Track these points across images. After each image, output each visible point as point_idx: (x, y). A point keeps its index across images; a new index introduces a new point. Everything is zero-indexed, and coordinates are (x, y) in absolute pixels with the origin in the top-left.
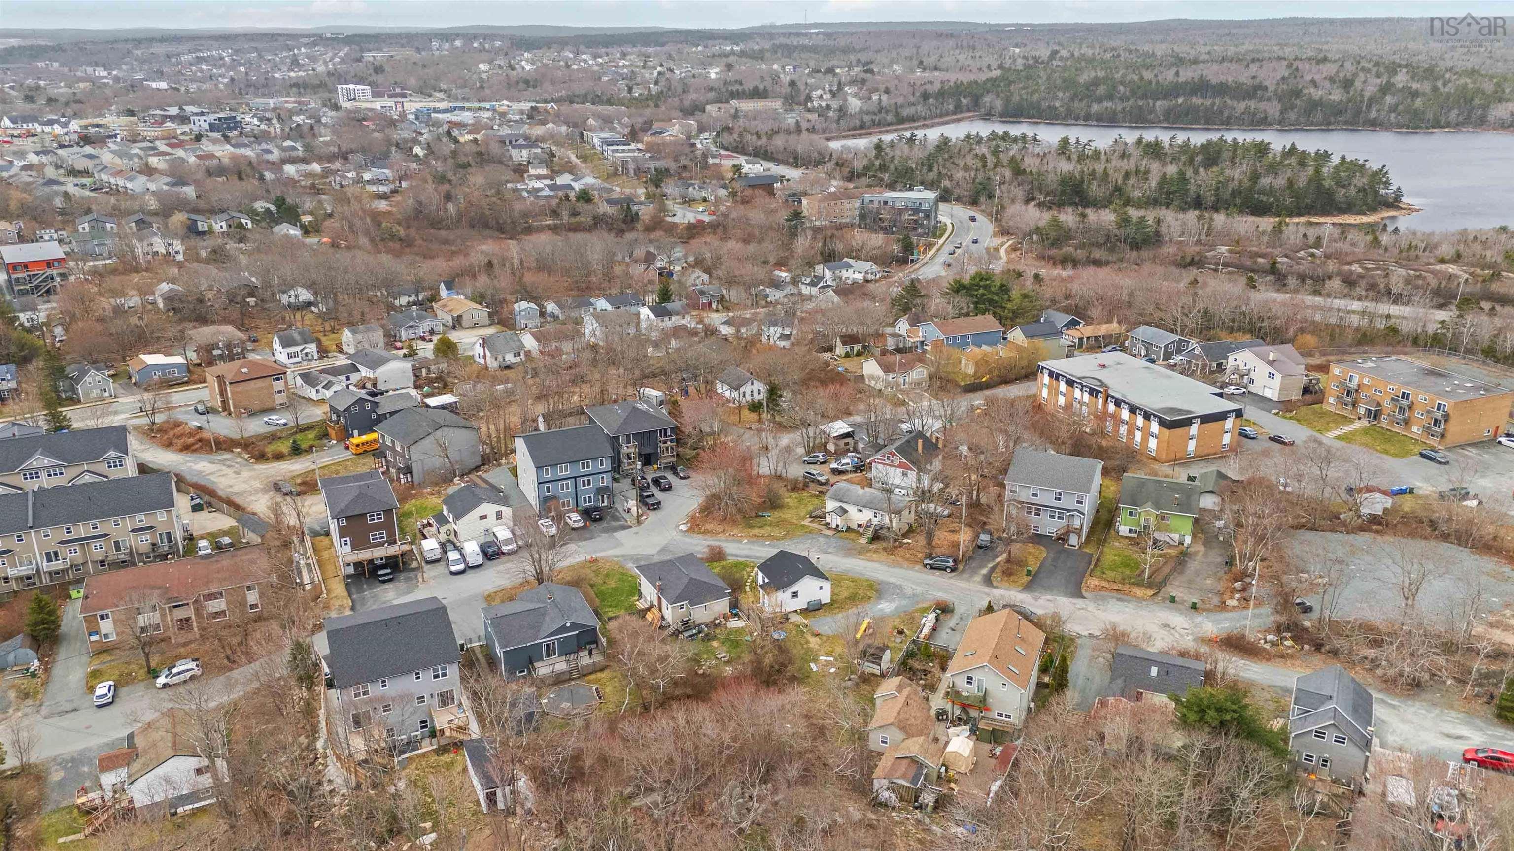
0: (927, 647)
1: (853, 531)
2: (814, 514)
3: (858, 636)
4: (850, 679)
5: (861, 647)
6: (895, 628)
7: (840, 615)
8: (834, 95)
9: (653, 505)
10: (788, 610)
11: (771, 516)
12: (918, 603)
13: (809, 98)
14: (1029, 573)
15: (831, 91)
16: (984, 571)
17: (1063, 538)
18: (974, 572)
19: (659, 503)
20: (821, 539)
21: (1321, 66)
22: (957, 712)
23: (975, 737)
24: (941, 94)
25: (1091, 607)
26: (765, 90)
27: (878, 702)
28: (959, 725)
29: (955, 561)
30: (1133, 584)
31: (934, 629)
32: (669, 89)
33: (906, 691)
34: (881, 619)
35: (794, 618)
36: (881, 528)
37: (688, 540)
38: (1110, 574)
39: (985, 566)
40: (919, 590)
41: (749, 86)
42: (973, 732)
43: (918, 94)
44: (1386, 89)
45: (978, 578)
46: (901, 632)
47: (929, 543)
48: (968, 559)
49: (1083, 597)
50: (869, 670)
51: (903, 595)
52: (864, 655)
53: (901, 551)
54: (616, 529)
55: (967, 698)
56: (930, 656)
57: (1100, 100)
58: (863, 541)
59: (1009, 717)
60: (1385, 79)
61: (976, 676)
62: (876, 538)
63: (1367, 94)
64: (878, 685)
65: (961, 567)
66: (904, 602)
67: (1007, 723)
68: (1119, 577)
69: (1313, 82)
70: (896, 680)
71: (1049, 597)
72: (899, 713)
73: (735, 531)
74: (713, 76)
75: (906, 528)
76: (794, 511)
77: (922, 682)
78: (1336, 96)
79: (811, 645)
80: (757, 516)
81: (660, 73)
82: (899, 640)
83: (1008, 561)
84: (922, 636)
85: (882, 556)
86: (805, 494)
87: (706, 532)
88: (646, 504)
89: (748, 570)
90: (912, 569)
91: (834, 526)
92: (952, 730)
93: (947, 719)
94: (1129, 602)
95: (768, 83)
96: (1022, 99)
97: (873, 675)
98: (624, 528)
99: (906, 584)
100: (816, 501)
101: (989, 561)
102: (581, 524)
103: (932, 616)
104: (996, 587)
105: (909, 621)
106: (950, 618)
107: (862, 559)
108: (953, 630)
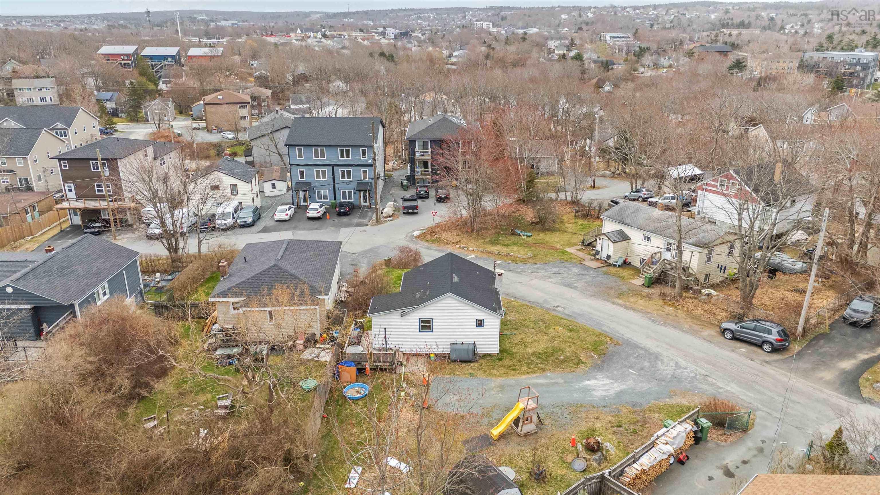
1: (630, 266)
2: (588, 241)
6: (587, 434)
7: (498, 381)
9: (410, 208)
11: (529, 236)
12: (672, 394)
13: (782, 28)
15: (801, 25)
16: (847, 364)
18: (825, 363)
19: (415, 207)
20: (577, 270)
29: (784, 335)
32: (679, 24)
36: (672, 268)
39: (851, 356)
40: (691, 371)
45: (828, 375)
46: (595, 448)
48: (817, 337)
51: (650, 374)
62: (658, 280)
65: (796, 347)
66: (645, 386)
74: (713, 17)
81: (675, 17)
82: (580, 463)
85: (654, 305)
90: (694, 333)
91: (604, 256)
95: (753, 20)
101: (861, 349)
102: (319, 214)
104: (869, 401)
105: (632, 427)
106: (733, 443)
107: (619, 304)
108: (729, 474)
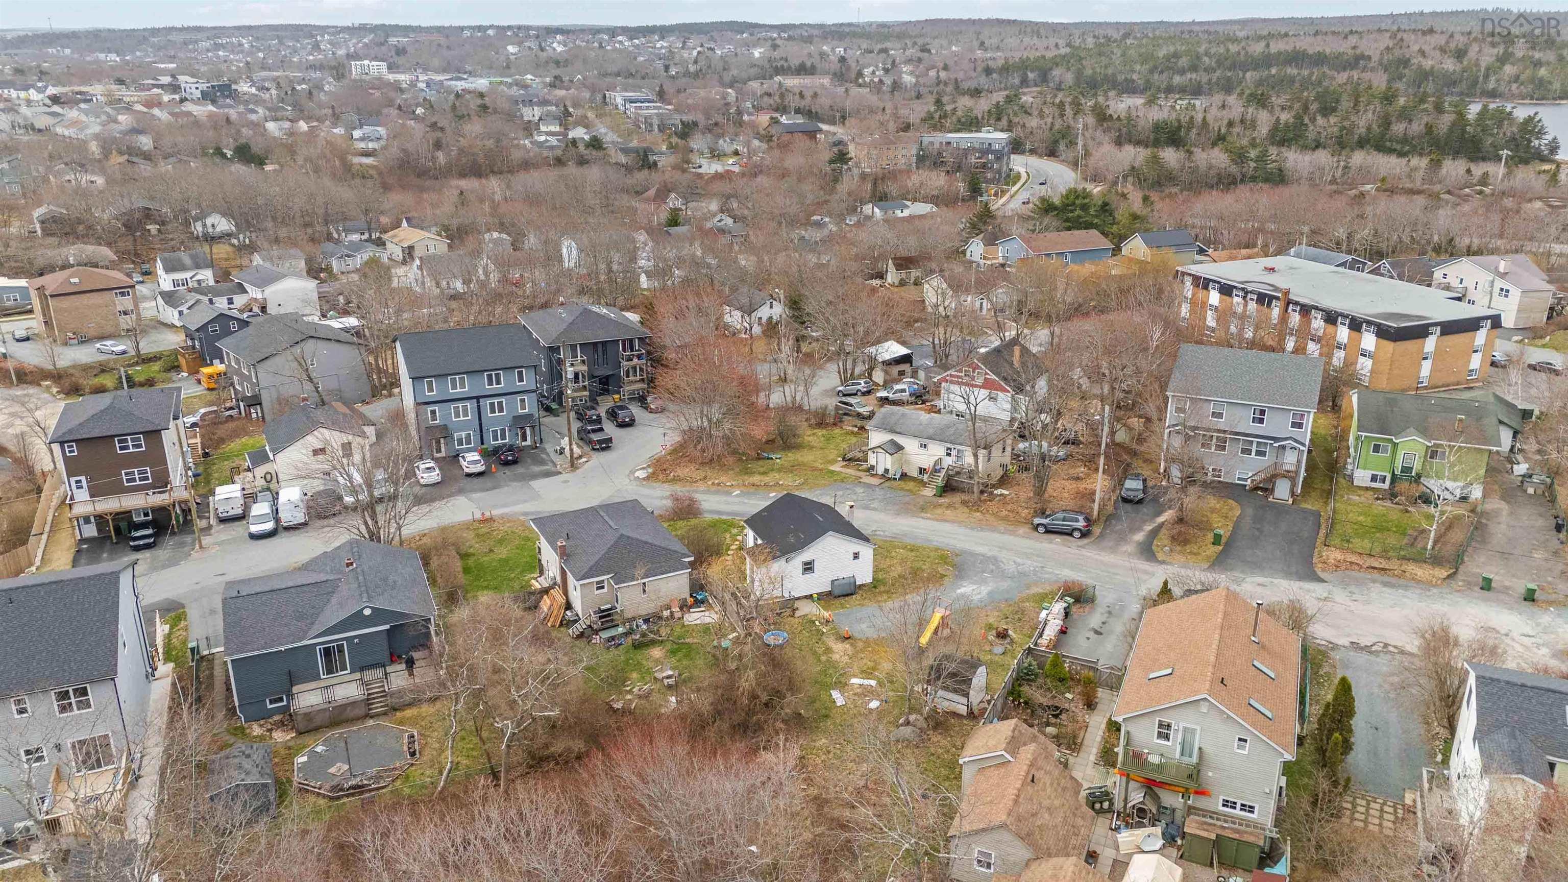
0: (1057, 662)
1: (913, 479)
2: (849, 456)
3: (924, 640)
4: (908, 723)
5: (929, 660)
6: (990, 627)
7: (890, 604)
8: (887, 71)
9: (600, 442)
10: (797, 594)
11: (780, 458)
12: (1028, 587)
13: (860, 74)
14: (1217, 540)
15: (884, 69)
16: (1139, 537)
17: (1264, 488)
18: (1122, 538)
19: (610, 440)
20: (860, 490)
21: (1428, 37)
22: (1137, 797)
23: (1174, 852)
24: (1005, 69)
25: (1340, 596)
26: (813, 67)
27: (968, 774)
28: (1140, 825)
29: (1087, 519)
30: (1404, 558)
31: (1063, 632)
32: (709, 67)
33: (1028, 752)
34: (967, 612)
35: (807, 609)
36: (958, 473)
37: (646, 491)
38: (1359, 543)
39: (1140, 529)
40: (1029, 565)
41: (795, 62)
42: (1169, 839)
43: (979, 69)
44: (1503, 60)
45: (1130, 548)
46: (1002, 635)
47: (1040, 491)
48: (1109, 519)
49: (1321, 580)
50: (944, 705)
51: (1001, 574)
52: (936, 675)
53: (993, 506)
54: (535, 477)
55: (1160, 767)
56: (1063, 680)
57: (1182, 72)
58: (929, 492)
59: (1251, 809)
60: (1501, 49)
61: (1179, 723)
62: (949, 488)
63: (1483, 65)
64: (966, 735)
65: (1097, 530)
66: (1005, 585)
67: (1248, 823)
68: (1377, 549)
69: (1422, 53)
70: (1007, 727)
71: (1260, 580)
72: (1016, 802)
73: (723, 479)
74: (757, 54)
75: (1000, 472)
76: (819, 453)
77: (1050, 730)
78: (1450, 65)
79: (836, 657)
80: (759, 458)
81: (699, 53)
82: (999, 649)
83: (1181, 520)
84: (1044, 641)
85: (962, 513)
86: (837, 431)
87: (676, 480)
88: (590, 442)
89: (734, 531)
90: (1013, 533)
91: (880, 471)
92: (1126, 838)
93: (1110, 810)
94: (1406, 588)
95: (816, 60)
96: (1095, 72)
97: (955, 714)
98: (548, 474)
99: (1003, 555)
100: (854, 440)
101: (1144, 522)
102: (480, 468)
103: (1058, 607)
104: (1163, 562)
105: (1016, 617)
106: (1089, 612)
107: (928, 518)
108: (1098, 633)
